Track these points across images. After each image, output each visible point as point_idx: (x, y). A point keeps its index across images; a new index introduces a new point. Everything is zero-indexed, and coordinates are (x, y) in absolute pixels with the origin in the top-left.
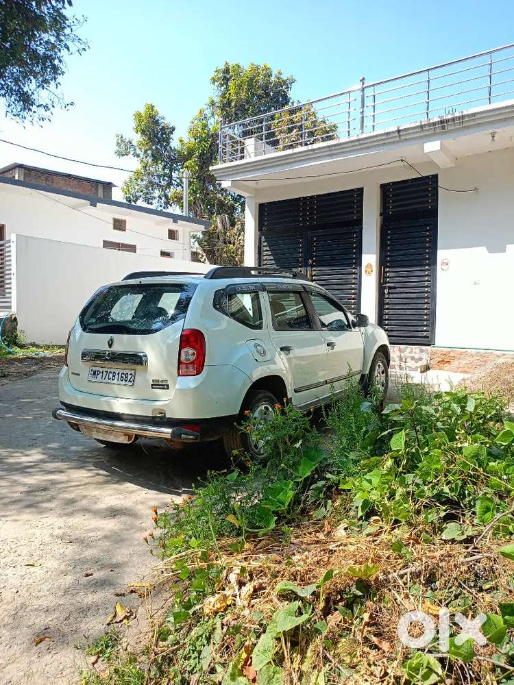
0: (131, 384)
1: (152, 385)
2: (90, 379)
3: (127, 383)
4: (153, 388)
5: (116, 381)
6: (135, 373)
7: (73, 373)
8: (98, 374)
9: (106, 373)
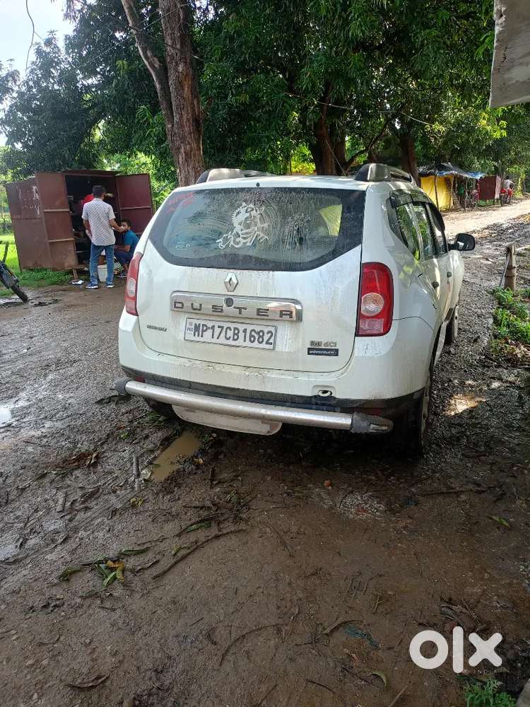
0: (271, 347)
1: (309, 349)
2: (190, 336)
3: (264, 345)
4: (309, 354)
5: (240, 342)
6: (276, 331)
7: (149, 327)
8: (203, 331)
9: (220, 329)
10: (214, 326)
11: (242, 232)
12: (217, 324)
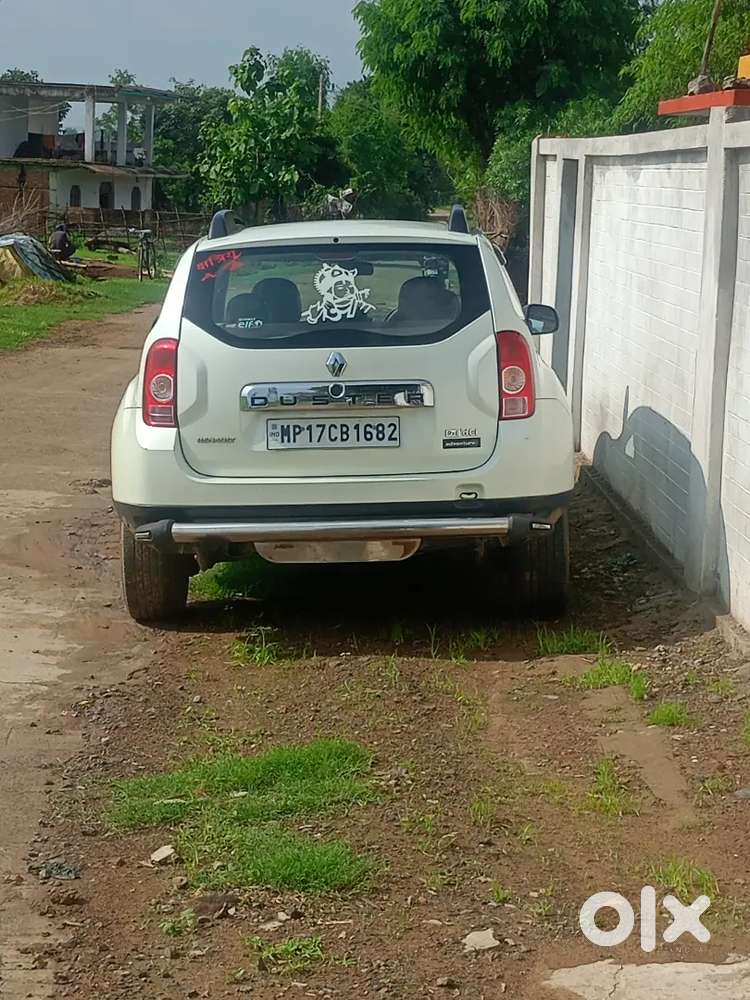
0: (397, 443)
1: (445, 441)
2: (275, 444)
3: (386, 442)
4: (445, 447)
5: (352, 441)
6: (400, 422)
8: (295, 434)
9: (321, 429)
10: (310, 426)
11: (336, 301)
12: (314, 423)
